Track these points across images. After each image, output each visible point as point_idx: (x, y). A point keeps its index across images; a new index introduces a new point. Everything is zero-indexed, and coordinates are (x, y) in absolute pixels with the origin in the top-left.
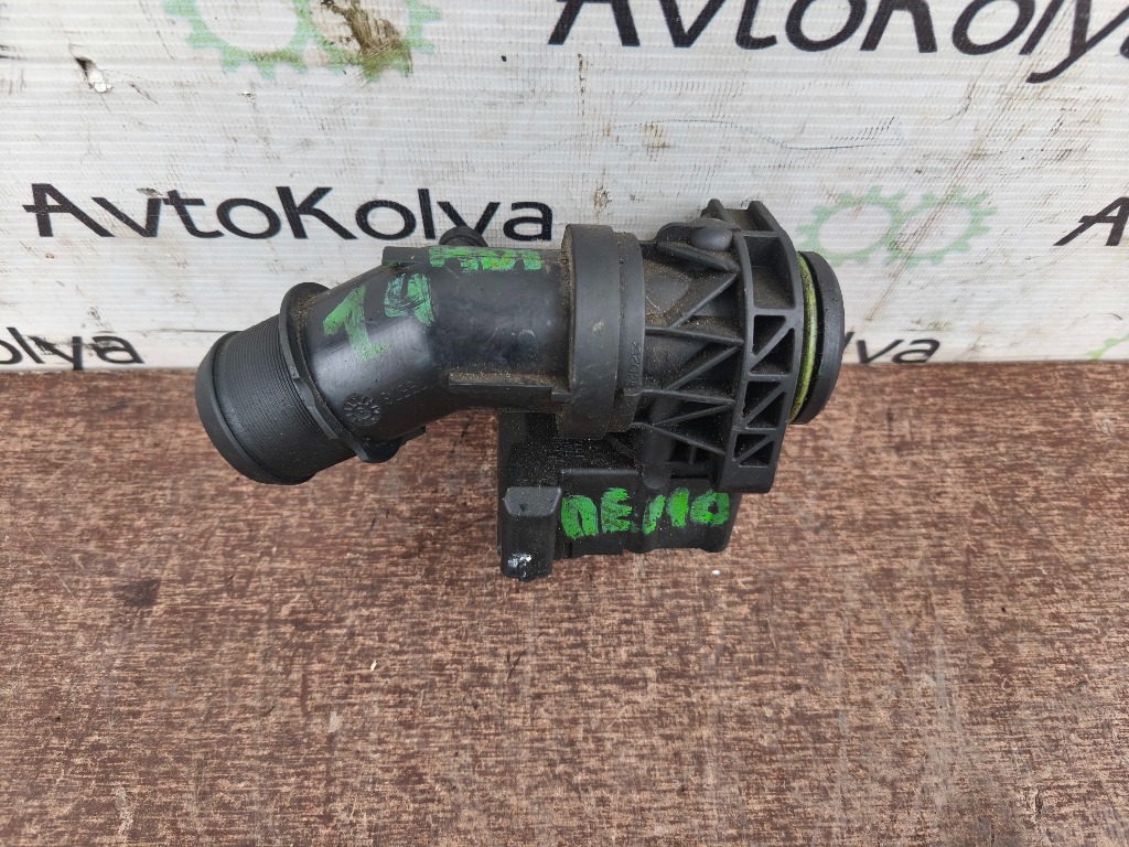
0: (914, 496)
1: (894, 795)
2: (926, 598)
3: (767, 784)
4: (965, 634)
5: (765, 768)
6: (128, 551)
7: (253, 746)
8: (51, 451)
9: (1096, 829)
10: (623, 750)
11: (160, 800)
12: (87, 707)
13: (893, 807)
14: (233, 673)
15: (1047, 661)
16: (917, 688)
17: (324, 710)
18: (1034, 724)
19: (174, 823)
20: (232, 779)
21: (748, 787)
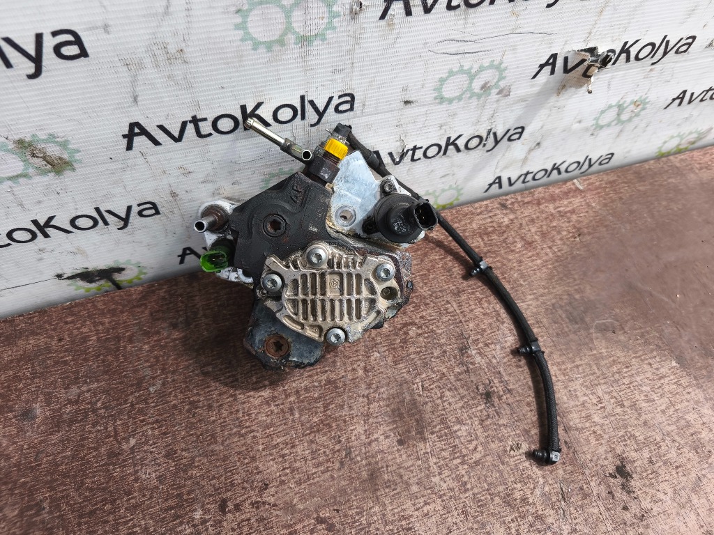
1: (368, 399)
3: (319, 410)
5: (317, 405)
6: (18, 400)
7: (97, 462)
10: (260, 415)
12: (15, 469)
13: (368, 404)
14: (81, 436)
15: (420, 335)
16: (373, 358)
17: (127, 439)
18: (418, 359)
19: (68, 502)
20: (90, 478)
21: (312, 414)
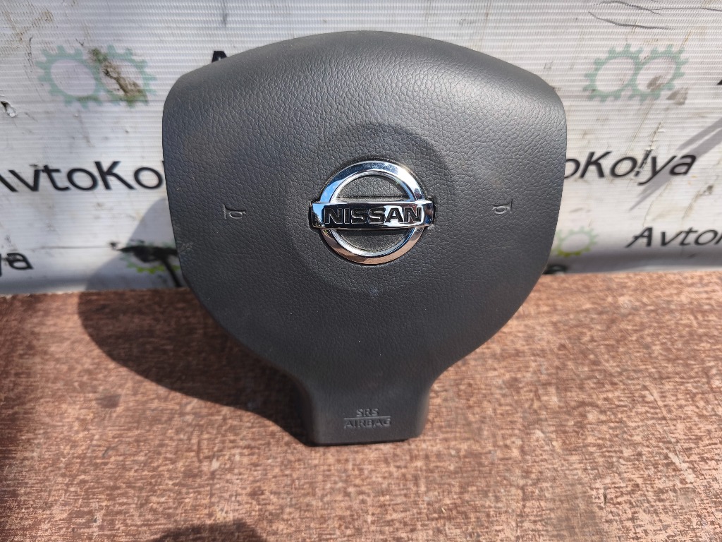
0: (527, 341)
2: (536, 391)
3: (453, 489)
4: (557, 409)
5: (452, 481)
6: (105, 381)
8: (64, 332)
10: (374, 475)
11: (118, 508)
12: (79, 460)
13: (524, 500)
14: (160, 441)
15: (603, 422)
16: (534, 437)
17: (210, 458)
18: (599, 454)
19: (125, 520)
20: (158, 497)
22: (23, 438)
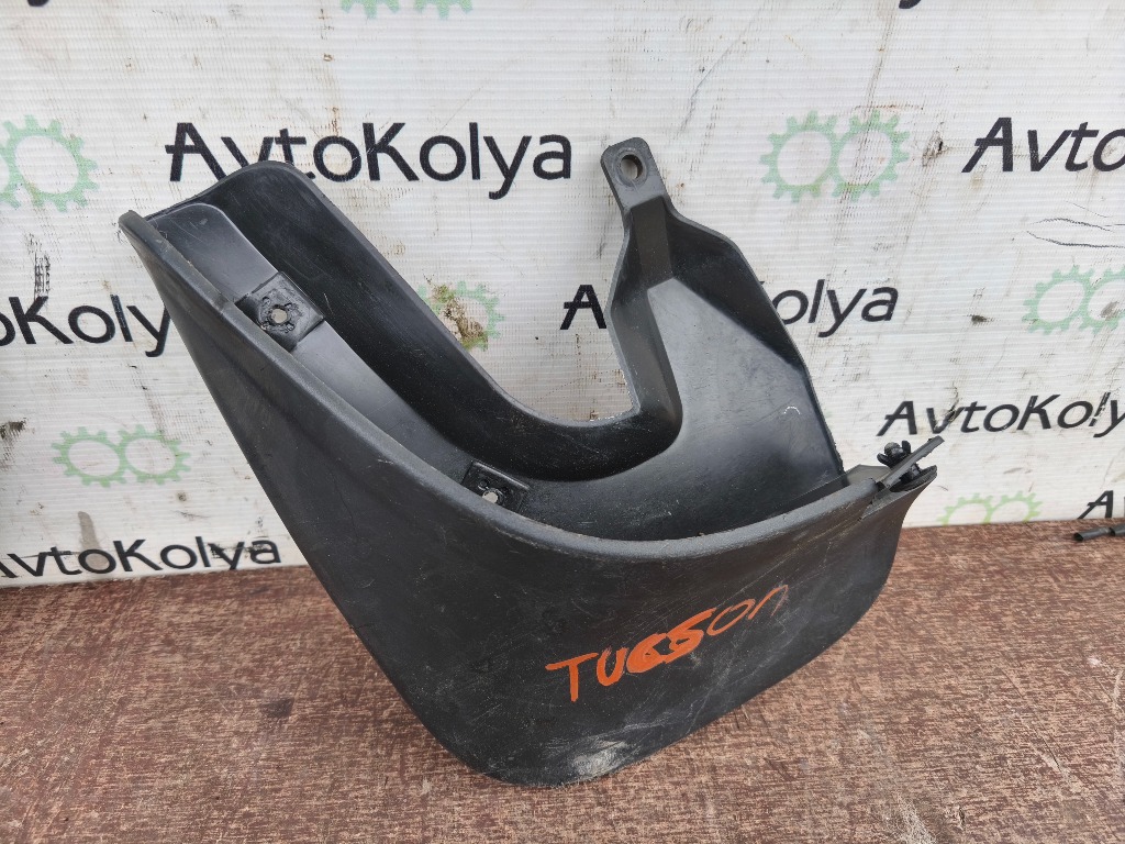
1: (851, 814)
2: (852, 680)
3: (755, 812)
4: (885, 702)
5: (751, 801)
7: (366, 807)
8: (213, 621)
9: (1009, 830)
10: (644, 794)
12: (240, 788)
13: (851, 823)
14: (349, 757)
16: (856, 739)
17: (418, 779)
18: (947, 760)
20: (350, 832)
21: (741, 815)
22: (163, 760)
